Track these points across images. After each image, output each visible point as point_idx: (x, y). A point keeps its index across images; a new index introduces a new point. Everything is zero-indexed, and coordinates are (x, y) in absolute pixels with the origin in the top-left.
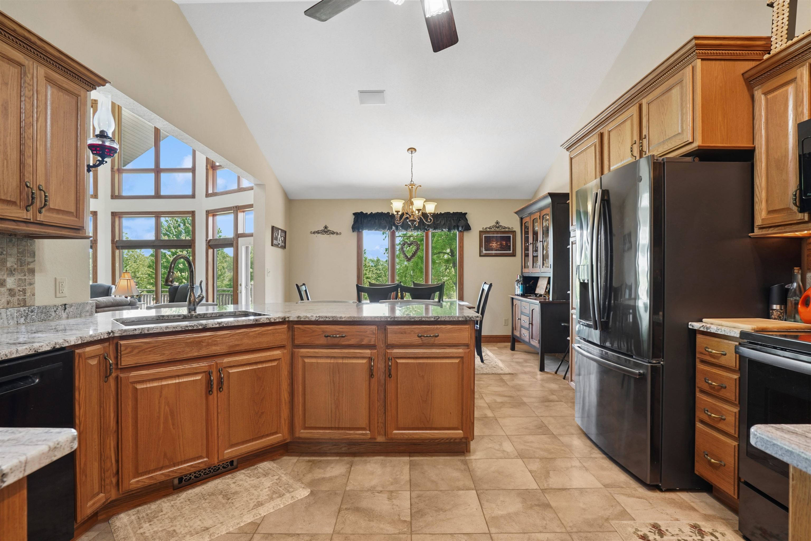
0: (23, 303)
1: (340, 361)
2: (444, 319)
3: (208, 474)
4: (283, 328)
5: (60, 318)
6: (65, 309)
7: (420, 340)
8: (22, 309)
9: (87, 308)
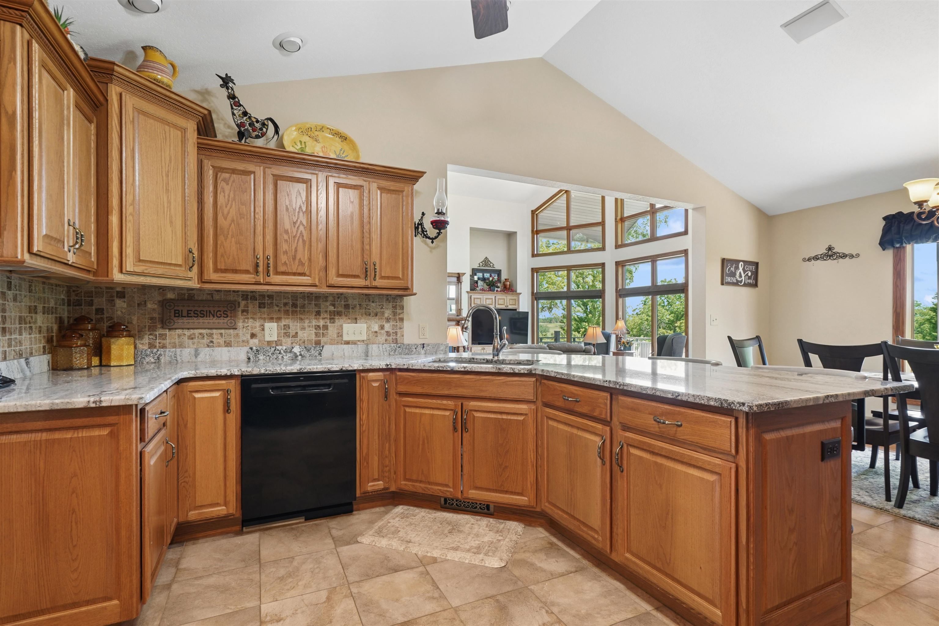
0: (396, 341)
1: (575, 431)
2: (687, 398)
3: (466, 507)
4: (530, 381)
5: (419, 353)
6: (424, 347)
7: (657, 426)
8: (392, 345)
9: (442, 348)
